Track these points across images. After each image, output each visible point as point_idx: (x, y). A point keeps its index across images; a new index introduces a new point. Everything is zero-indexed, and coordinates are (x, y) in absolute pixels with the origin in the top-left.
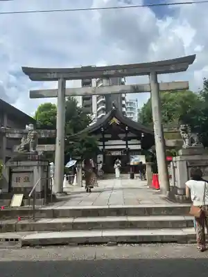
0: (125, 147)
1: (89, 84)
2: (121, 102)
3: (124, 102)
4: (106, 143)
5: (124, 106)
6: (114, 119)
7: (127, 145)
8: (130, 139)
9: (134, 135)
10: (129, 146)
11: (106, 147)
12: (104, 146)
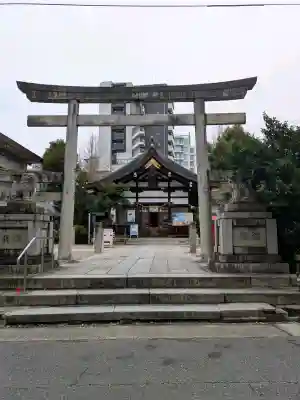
0: (166, 200)
1: (122, 109)
2: (167, 138)
3: (170, 138)
4: (140, 194)
5: (170, 143)
6: (153, 161)
7: (169, 198)
8: (174, 189)
9: (180, 185)
10: (172, 200)
11: (140, 201)
12: (137, 198)
